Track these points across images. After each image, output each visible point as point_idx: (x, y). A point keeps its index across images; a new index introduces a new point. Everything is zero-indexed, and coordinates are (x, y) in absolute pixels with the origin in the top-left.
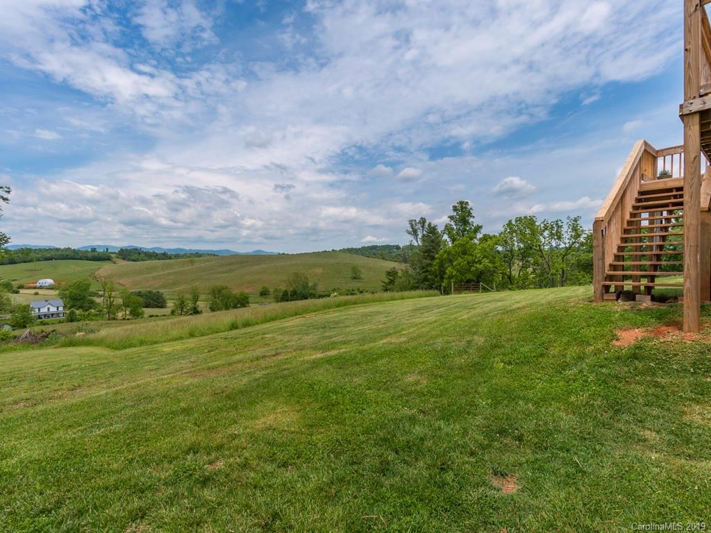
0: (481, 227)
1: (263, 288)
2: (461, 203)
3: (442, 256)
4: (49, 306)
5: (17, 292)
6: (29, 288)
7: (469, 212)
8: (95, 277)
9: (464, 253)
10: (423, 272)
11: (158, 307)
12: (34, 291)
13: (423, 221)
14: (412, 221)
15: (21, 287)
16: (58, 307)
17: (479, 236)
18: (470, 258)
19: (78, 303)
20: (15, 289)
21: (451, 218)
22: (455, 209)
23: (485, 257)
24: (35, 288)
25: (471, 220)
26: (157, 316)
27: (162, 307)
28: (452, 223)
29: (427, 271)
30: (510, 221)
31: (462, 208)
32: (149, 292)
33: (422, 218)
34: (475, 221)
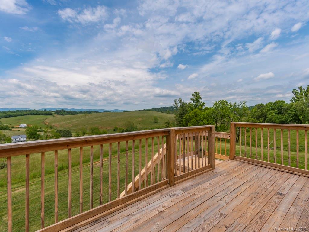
0: (205, 104)
1: (115, 127)
2: (196, 93)
3: (186, 117)
4: (20, 138)
5: (11, 130)
6: (16, 128)
7: (199, 97)
8: (44, 123)
9: (196, 116)
10: (179, 124)
12: (18, 129)
14: (175, 100)
15: (13, 128)
16: (24, 138)
17: (204, 108)
18: (198, 119)
19: (33, 136)
20: (10, 128)
21: (191, 99)
22: (193, 95)
23: (204, 118)
24: (19, 128)
25: (200, 100)
27: (70, 137)
28: (192, 102)
29: (181, 124)
30: (216, 102)
31: (197, 95)
32: (65, 130)
33: (180, 99)
34: (202, 100)
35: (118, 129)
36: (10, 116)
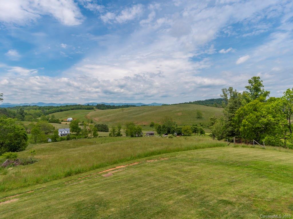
0: (269, 93)
1: (152, 123)
2: (255, 78)
3: (239, 111)
4: (65, 131)
5: (61, 123)
6: (65, 121)
7: (260, 83)
8: (86, 117)
9: (255, 110)
10: (229, 120)
11: (106, 131)
12: (65, 123)
13: (231, 90)
14: (224, 89)
15: (62, 121)
17: (267, 98)
18: (258, 114)
19: (75, 130)
20: (60, 122)
21: (247, 87)
22: (250, 82)
23: (269, 113)
24: (67, 121)
25: (262, 88)
26: (102, 137)
27: (107, 132)
28: (249, 91)
29: (231, 120)
30: (289, 90)
31: (255, 81)
32: (102, 125)
33: (230, 88)
34: (264, 89)
35: (154, 124)
36: (61, 111)
